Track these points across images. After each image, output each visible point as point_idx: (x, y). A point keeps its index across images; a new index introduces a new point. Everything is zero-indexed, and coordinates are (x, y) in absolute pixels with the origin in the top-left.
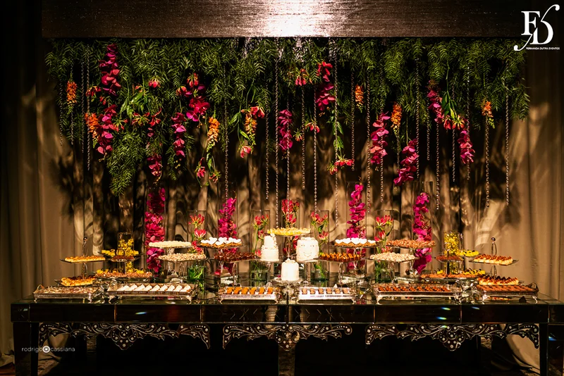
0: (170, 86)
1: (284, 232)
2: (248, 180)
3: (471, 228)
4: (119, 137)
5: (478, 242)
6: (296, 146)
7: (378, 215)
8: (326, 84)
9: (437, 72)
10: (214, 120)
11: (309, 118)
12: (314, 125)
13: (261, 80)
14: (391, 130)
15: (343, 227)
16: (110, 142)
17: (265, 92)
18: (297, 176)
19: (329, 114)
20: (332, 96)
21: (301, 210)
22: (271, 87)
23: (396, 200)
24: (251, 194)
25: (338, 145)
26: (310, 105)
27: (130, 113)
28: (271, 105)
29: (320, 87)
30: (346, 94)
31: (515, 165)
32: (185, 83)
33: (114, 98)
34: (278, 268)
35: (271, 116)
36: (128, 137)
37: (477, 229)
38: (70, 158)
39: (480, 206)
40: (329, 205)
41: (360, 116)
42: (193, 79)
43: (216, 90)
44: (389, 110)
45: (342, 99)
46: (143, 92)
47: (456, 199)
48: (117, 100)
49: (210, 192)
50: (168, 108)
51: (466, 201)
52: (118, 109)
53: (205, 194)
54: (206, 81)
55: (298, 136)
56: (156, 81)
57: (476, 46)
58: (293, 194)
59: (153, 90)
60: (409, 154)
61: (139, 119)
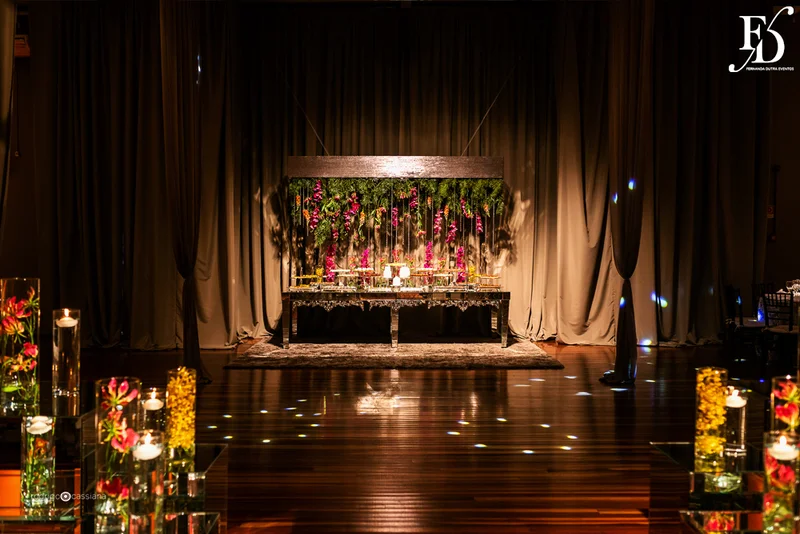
0: (344, 198)
1: (393, 264)
2: (374, 239)
3: (491, 265)
4: (320, 221)
5: (495, 273)
6: (400, 224)
7: (441, 257)
8: (414, 197)
9: (462, 193)
10: (362, 213)
11: (407, 211)
12: (409, 215)
13: (385, 196)
14: (444, 218)
15: (423, 263)
16: (316, 223)
17: (387, 200)
18: (400, 237)
19: (416, 210)
20: (417, 202)
21: (402, 255)
22: (389, 198)
23: (451, 250)
24: (375, 247)
25: (419, 224)
26: (407, 205)
27: (326, 211)
28: (390, 206)
29: (412, 198)
30: (423, 200)
31: (515, 232)
32: (350, 196)
33: (318, 203)
34: (391, 281)
35: (389, 211)
36: (324, 221)
37: (495, 265)
38: (278, 228)
39: (496, 253)
40: (416, 253)
41: (429, 211)
42: (354, 195)
43: (365, 201)
44: (443, 208)
45: (422, 203)
46: (332, 202)
47: (482, 249)
48: (320, 205)
49: (354, 246)
50: (343, 208)
51: (487, 250)
52: (320, 209)
53: (352, 247)
54: (360, 196)
55: (401, 219)
56: (338, 197)
57: (480, 181)
58: (398, 247)
59: (337, 200)
60: (452, 228)
61: (332, 214)
